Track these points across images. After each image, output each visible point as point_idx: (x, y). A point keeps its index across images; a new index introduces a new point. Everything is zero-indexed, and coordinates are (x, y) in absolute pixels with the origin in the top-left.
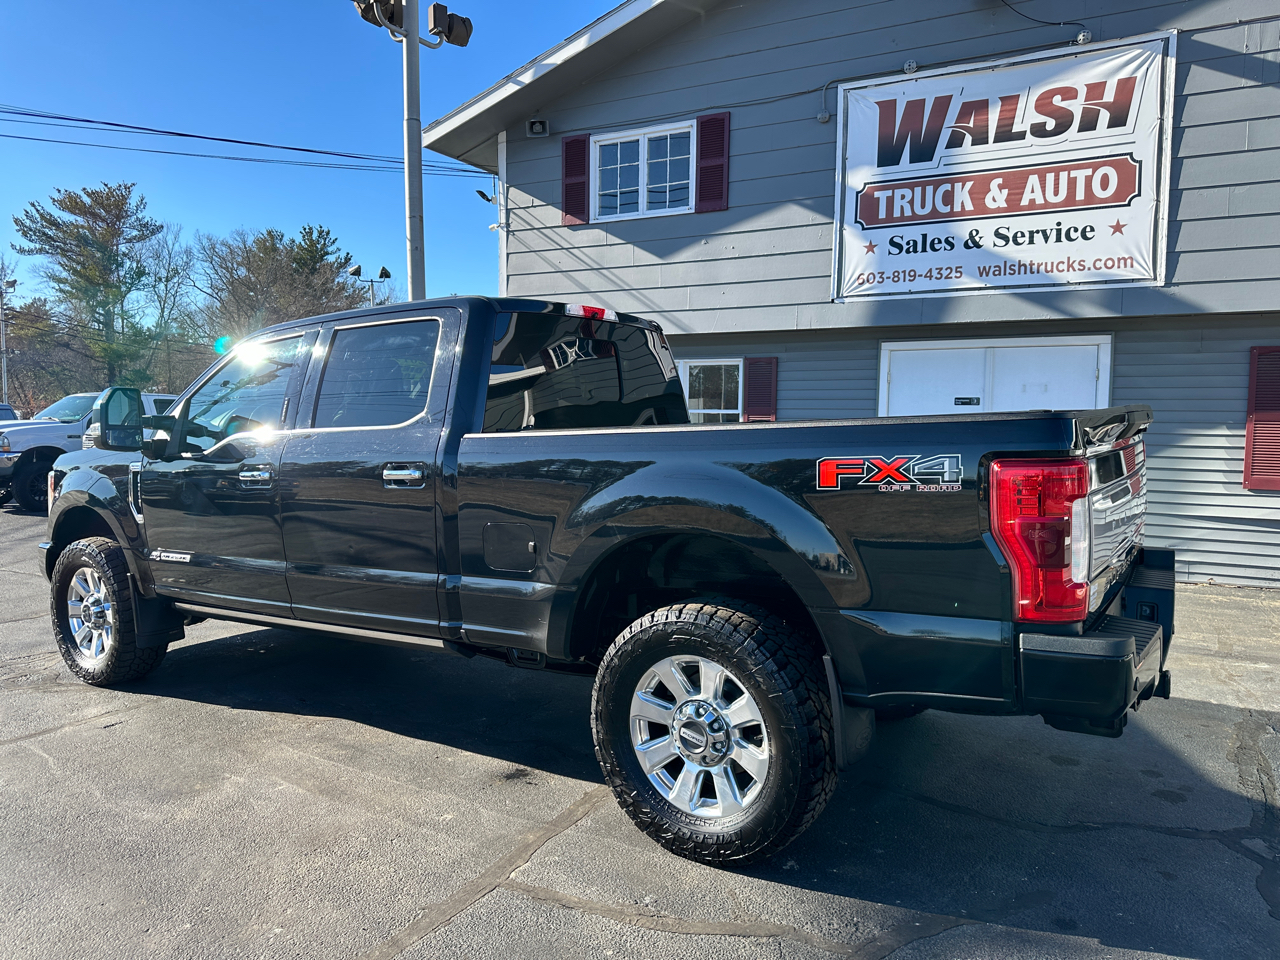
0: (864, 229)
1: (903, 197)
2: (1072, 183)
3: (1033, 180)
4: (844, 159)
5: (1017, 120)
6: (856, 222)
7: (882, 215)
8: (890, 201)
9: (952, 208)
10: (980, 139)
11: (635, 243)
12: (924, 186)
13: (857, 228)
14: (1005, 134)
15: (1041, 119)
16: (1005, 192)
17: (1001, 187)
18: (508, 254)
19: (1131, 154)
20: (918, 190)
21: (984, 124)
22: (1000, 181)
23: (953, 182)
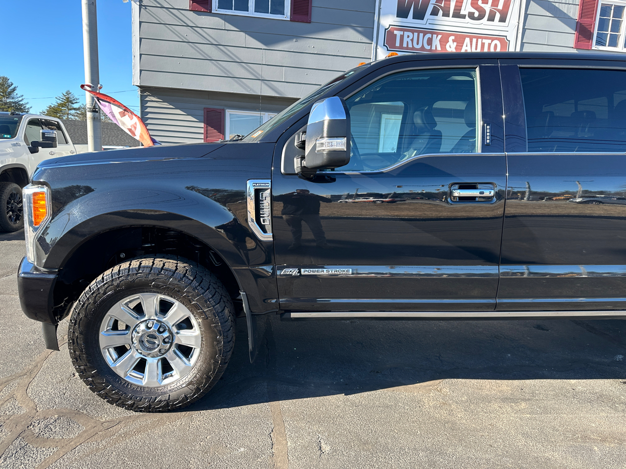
0: (388, 50)
1: (408, 37)
2: (483, 45)
3: (467, 40)
4: (380, 9)
5: (463, 8)
6: (384, 45)
7: (398, 44)
8: (402, 37)
9: (431, 47)
10: (446, 14)
11: (246, 32)
12: (419, 32)
13: (385, 49)
14: (457, 15)
15: (473, 10)
16: (455, 43)
17: (454, 41)
18: (140, 23)
19: (506, 36)
20: (416, 34)
21: (448, 6)
22: (453, 37)
23: (432, 33)
